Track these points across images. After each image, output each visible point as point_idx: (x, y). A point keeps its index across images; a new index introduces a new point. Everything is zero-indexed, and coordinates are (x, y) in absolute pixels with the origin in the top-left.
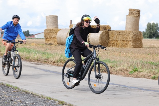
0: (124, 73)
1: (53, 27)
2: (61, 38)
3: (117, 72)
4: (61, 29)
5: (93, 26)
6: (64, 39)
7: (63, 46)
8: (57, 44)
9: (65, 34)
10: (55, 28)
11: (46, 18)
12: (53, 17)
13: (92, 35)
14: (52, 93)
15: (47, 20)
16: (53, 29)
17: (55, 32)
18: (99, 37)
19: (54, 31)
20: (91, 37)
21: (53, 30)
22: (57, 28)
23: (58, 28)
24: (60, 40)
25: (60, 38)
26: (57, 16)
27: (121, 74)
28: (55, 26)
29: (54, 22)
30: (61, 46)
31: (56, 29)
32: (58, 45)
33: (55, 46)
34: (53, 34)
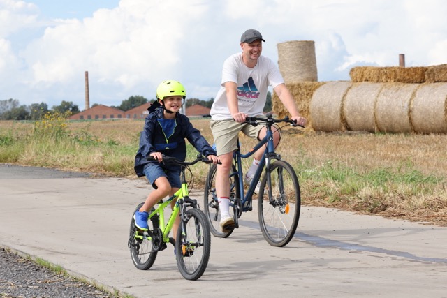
0: (436, 214)
1: (299, 77)
2: (324, 111)
3: (417, 211)
4: (324, 83)
5: (422, 68)
6: (333, 114)
7: (330, 135)
8: (312, 130)
9: (335, 97)
10: (308, 79)
11: (279, 51)
12: (300, 47)
13: (422, 98)
14: (151, 283)
15: (280, 56)
16: (301, 82)
17: (307, 94)
18: (444, 102)
19: (303, 90)
20: (419, 103)
21: (299, 86)
22: (313, 81)
23: (316, 80)
24: (321, 119)
25: (320, 110)
26: (313, 42)
27: (427, 219)
28: (306, 75)
29: (302, 62)
30: (324, 135)
31: (310, 83)
32: (314, 132)
33: (307, 135)
34: (301, 99)
